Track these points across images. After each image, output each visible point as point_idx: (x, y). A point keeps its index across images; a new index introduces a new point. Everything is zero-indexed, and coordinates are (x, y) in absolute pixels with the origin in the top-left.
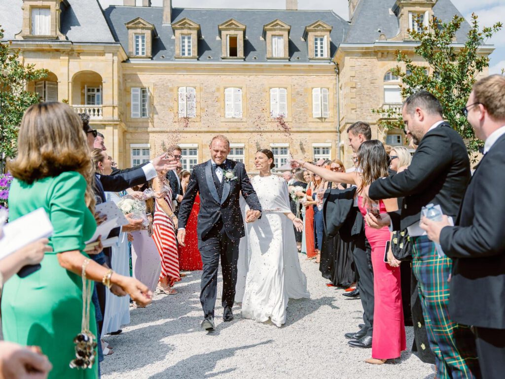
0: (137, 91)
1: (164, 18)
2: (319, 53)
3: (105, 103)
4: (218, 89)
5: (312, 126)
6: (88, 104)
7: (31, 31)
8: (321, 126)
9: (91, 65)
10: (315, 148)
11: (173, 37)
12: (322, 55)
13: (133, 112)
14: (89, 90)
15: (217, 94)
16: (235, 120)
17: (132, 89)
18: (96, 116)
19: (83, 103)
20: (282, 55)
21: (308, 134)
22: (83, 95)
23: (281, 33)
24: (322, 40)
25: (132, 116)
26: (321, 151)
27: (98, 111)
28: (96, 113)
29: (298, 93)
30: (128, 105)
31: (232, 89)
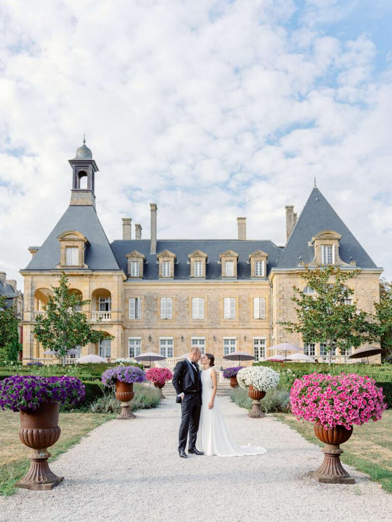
0: (133, 301)
1: (151, 249)
2: (259, 273)
3: (112, 309)
4: (188, 299)
5: (252, 325)
6: (101, 310)
7: (66, 262)
8: (259, 325)
9: (104, 285)
10: (255, 340)
11: (157, 263)
12: (261, 274)
13: (130, 315)
14: (101, 300)
15: (187, 302)
16: (199, 320)
17: (130, 299)
18: (107, 318)
19: (97, 310)
20: (232, 275)
21: (250, 330)
22: (98, 303)
23: (232, 258)
24: (261, 264)
25: (130, 318)
26: (259, 342)
27: (108, 315)
28: (107, 316)
29: (243, 301)
30: (128, 310)
31: (198, 298)
